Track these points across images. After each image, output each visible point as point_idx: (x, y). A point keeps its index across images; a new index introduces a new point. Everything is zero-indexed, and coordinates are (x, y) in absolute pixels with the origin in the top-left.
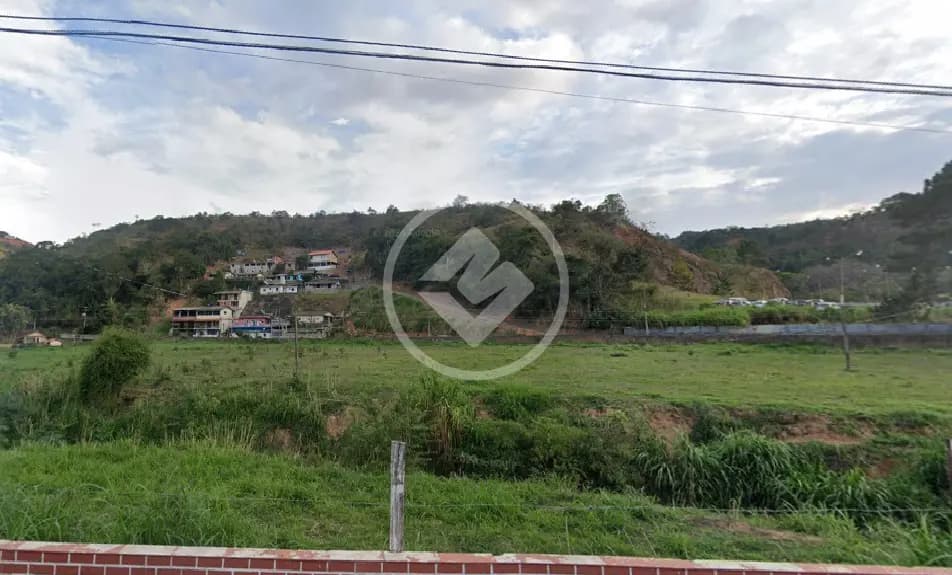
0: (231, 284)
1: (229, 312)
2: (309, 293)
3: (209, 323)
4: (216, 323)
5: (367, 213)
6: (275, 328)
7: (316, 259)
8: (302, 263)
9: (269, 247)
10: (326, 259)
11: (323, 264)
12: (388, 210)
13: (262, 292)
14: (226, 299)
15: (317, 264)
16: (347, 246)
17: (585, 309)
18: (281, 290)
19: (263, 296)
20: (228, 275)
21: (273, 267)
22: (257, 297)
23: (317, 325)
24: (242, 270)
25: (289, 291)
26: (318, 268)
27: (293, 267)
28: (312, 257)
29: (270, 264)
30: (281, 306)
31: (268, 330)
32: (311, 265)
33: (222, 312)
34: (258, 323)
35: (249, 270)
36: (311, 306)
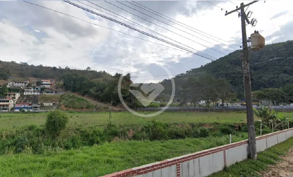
0: (10, 90)
1: (12, 101)
2: (45, 95)
3: (4, 106)
4: (7, 105)
5: (58, 68)
6: (34, 107)
7: (44, 83)
8: (39, 84)
9: (23, 76)
10: (48, 83)
11: (47, 85)
12: (66, 68)
13: (25, 94)
14: (9, 96)
15: (45, 84)
16: (54, 79)
17: (129, 103)
18: (33, 93)
19: (25, 95)
20: (8, 86)
21: (27, 84)
22: (22, 96)
23: (51, 107)
24: (13, 85)
25: (36, 94)
26: (46, 86)
27: (35, 85)
28: (42, 82)
29: (25, 83)
30: (34, 99)
31: (31, 108)
32: (43, 84)
33: (10, 101)
34: (26, 106)
35: (16, 85)
36: (47, 99)
